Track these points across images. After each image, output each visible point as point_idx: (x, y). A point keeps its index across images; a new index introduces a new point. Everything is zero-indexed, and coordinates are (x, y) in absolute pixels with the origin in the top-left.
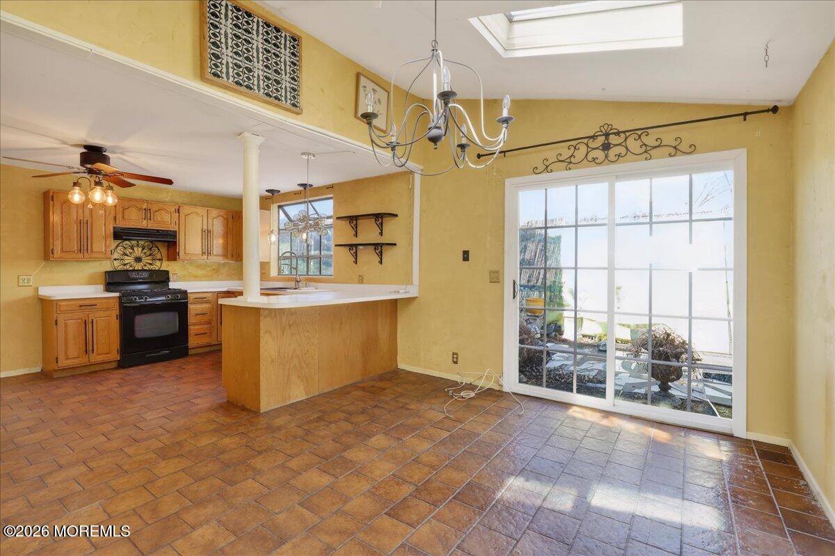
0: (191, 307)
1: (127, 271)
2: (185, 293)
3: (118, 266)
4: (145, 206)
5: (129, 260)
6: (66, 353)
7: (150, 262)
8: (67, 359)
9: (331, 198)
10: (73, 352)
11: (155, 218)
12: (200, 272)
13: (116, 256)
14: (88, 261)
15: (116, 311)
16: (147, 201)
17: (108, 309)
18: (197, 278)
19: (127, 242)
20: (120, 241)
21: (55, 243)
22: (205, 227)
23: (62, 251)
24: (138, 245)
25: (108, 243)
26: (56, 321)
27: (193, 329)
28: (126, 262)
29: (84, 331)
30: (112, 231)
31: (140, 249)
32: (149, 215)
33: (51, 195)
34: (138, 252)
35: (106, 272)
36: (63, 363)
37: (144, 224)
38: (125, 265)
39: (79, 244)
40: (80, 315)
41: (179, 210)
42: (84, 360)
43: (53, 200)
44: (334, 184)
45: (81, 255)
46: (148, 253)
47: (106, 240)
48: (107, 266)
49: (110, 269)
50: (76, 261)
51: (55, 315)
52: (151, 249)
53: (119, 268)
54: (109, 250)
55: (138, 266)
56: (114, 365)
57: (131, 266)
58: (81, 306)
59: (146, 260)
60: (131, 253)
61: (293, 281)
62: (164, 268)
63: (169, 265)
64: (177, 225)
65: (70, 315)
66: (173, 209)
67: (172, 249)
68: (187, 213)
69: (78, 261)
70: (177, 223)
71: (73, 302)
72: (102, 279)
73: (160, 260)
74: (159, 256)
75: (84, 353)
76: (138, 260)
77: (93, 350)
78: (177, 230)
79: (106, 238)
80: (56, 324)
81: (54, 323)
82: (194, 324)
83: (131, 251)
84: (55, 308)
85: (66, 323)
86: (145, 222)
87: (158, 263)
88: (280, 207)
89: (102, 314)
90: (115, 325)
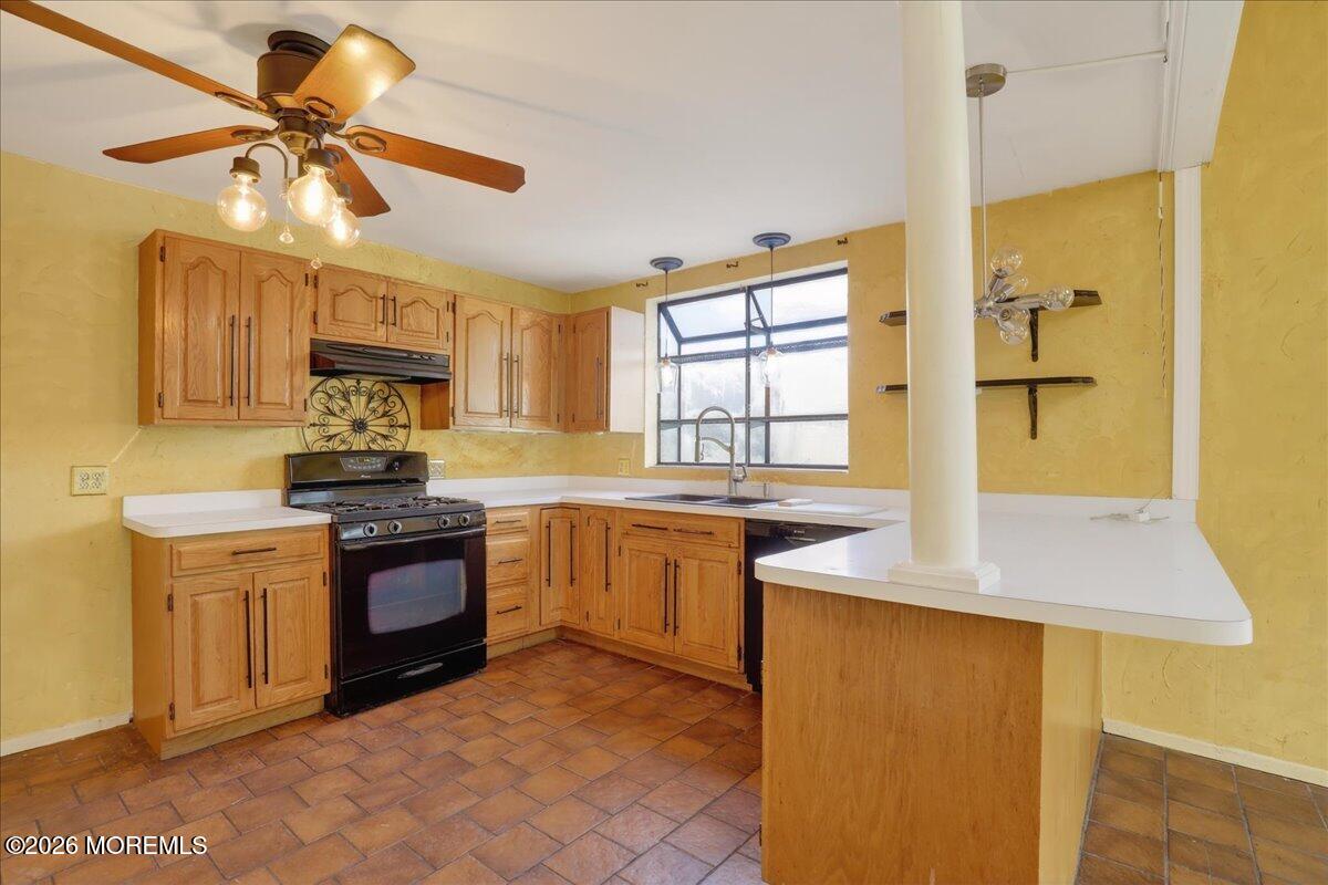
0: (490, 543)
1: (334, 453)
2: (478, 509)
3: (312, 440)
4: (382, 291)
5: (339, 426)
6: (196, 689)
7: (384, 431)
8: (199, 704)
9: (843, 271)
10: (213, 684)
11: (405, 321)
12: (486, 457)
13: (312, 416)
14: (247, 428)
15: (321, 565)
16: (387, 279)
17: (302, 558)
18: (479, 470)
19: (334, 382)
20: (322, 378)
21: (168, 376)
22: (506, 350)
23: (186, 400)
24: (358, 391)
25: (297, 379)
26: (170, 598)
27: (494, 599)
28: (332, 431)
29: (242, 622)
30: (307, 350)
31: (363, 399)
32: (391, 313)
33: (159, 243)
34: (359, 407)
35: (288, 457)
36: (190, 717)
37: (378, 336)
38: (330, 438)
39: (228, 381)
40: (234, 576)
41: (454, 305)
42: (242, 704)
43: (162, 259)
44: (852, 233)
45: (232, 412)
46: (381, 410)
47: (292, 375)
48: (291, 441)
49: (295, 448)
50: (216, 427)
51: (167, 582)
52: (386, 400)
53: (316, 448)
54: (299, 399)
55: (359, 443)
56: (317, 706)
57: (343, 442)
58: (235, 554)
59: (377, 426)
60: (343, 410)
61: (722, 478)
62: (412, 448)
63: (422, 442)
64: (451, 342)
65: (209, 579)
66: (442, 304)
67: (433, 402)
68: (472, 313)
69: (220, 424)
70: (451, 335)
71: (215, 544)
72: (277, 476)
73: (404, 426)
74: (402, 419)
75: (244, 683)
76: (359, 426)
77: (266, 674)
78: (450, 352)
79: (291, 366)
80: (170, 608)
81: (164, 606)
82: (498, 587)
83: (343, 404)
84: (166, 561)
85: (195, 605)
86: (382, 331)
87: (401, 434)
88: (662, 308)
89: (287, 572)
90: (319, 600)
